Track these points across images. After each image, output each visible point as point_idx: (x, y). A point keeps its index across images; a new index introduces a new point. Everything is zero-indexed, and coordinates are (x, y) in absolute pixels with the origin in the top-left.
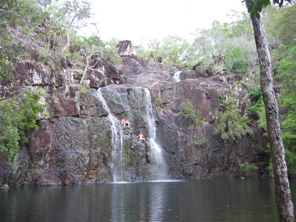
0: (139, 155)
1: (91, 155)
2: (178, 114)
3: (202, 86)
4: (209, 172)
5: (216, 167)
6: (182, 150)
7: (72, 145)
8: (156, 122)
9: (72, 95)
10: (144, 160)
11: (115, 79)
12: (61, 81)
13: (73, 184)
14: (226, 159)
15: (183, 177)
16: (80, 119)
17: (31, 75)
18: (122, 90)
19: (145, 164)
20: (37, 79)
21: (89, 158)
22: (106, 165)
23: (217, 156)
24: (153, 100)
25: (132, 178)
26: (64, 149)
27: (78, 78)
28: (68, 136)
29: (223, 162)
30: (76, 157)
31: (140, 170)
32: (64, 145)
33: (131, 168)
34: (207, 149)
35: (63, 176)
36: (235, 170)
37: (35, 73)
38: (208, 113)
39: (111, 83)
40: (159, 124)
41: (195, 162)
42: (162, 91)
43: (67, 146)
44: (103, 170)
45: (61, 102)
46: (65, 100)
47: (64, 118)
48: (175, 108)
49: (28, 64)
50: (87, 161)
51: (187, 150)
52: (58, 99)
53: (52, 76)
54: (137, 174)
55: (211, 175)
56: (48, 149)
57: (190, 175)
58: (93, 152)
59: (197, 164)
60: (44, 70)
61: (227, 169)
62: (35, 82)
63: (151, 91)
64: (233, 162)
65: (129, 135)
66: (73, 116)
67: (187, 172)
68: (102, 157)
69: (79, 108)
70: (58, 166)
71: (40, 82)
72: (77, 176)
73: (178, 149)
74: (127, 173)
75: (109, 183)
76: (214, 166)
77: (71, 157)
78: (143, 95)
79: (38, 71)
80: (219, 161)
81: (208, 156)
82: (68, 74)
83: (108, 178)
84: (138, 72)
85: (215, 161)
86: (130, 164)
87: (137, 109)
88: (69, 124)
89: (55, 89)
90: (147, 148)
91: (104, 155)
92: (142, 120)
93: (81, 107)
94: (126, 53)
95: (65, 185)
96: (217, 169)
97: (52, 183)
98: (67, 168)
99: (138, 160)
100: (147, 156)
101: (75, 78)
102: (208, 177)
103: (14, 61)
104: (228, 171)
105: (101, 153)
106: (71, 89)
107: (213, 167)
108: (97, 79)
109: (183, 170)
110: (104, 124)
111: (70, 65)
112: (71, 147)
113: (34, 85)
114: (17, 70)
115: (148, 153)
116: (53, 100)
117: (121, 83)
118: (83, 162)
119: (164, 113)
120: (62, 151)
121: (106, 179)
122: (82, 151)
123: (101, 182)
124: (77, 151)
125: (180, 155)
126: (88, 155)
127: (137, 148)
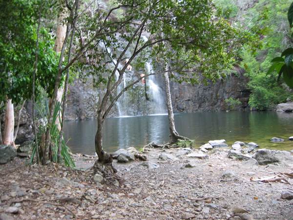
0: (139, 94)
1: (100, 95)
4: (200, 106)
5: (206, 102)
6: (176, 89)
7: (84, 88)
10: (144, 98)
13: (87, 119)
14: (214, 96)
15: (178, 111)
19: (145, 101)
21: (98, 98)
23: (207, 93)
25: (134, 113)
26: (78, 92)
29: (212, 98)
30: (88, 98)
31: (141, 106)
32: (78, 88)
33: (133, 105)
34: (198, 87)
35: (79, 113)
36: (222, 105)
41: (187, 99)
43: (80, 88)
50: (97, 100)
51: (181, 88)
54: (139, 109)
55: (201, 109)
57: (183, 110)
58: (101, 93)
59: (189, 100)
61: (215, 104)
64: (221, 97)
65: (131, 78)
67: (181, 107)
70: (75, 105)
72: (90, 113)
73: (173, 88)
74: (130, 109)
75: (115, 117)
76: (204, 102)
77: (84, 98)
80: (208, 98)
81: (198, 93)
83: (115, 113)
85: (204, 97)
86: (132, 102)
90: (146, 88)
91: (111, 95)
95: (80, 120)
96: (207, 104)
97: (70, 119)
98: (82, 106)
99: (139, 98)
100: (146, 95)
102: (199, 111)
104: (216, 106)
109: (177, 106)
112: (84, 90)
115: (147, 92)
118: (94, 101)
120: (77, 93)
121: (113, 114)
122: (92, 92)
123: (110, 116)
124: (89, 92)
125: (174, 93)
126: (98, 95)
127: (137, 88)
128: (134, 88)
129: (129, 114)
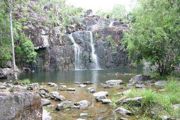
0: (86, 59)
2: (105, 42)
3: (116, 29)
6: (106, 57)
8: (95, 45)
9: (58, 37)
10: (88, 61)
11: (80, 29)
12: (54, 32)
13: (58, 70)
14: (126, 61)
15: (106, 68)
16: (62, 46)
17: (41, 31)
18: (81, 33)
19: (89, 63)
20: (43, 32)
21: (65, 61)
22: (72, 63)
24: (94, 36)
25: (83, 68)
27: (62, 30)
31: (86, 65)
32: (55, 56)
33: (83, 64)
35: (55, 68)
37: (43, 30)
38: (118, 41)
39: (78, 30)
40: (96, 46)
42: (97, 32)
44: (71, 65)
45: (54, 40)
46: (56, 39)
47: (55, 46)
48: (103, 40)
49: (40, 27)
50: (64, 62)
51: (108, 57)
52: (52, 39)
53: (50, 30)
54: (85, 67)
55: (119, 67)
56: (49, 58)
57: (109, 67)
60: (46, 29)
61: (126, 65)
62: (43, 34)
63: (93, 33)
64: (129, 61)
68: (71, 60)
69: (61, 42)
71: (45, 33)
74: (81, 66)
76: (120, 63)
78: (89, 35)
79: (44, 30)
80: (122, 61)
81: (117, 59)
82: (57, 29)
84: (94, 23)
87: (87, 41)
88: (57, 48)
89: (51, 35)
90: (90, 57)
91: (72, 59)
92: (89, 45)
93: (62, 41)
94: (90, 15)
95: (55, 71)
96: (122, 64)
97: (51, 70)
98: (56, 64)
99: (85, 61)
100: (90, 60)
101: (60, 30)
103: (35, 26)
105: (70, 59)
106: (58, 35)
108: (70, 30)
109: (106, 65)
110: (72, 47)
111: (58, 25)
112: (58, 57)
113: (43, 35)
114: (36, 30)
115: (90, 58)
116: (50, 40)
117: (83, 30)
118: (62, 62)
119: (99, 42)
120: (54, 58)
121: (72, 69)
122: (62, 58)
123: (70, 69)
124: (60, 58)
125: (105, 59)
126: (65, 59)
127: (85, 56)
128: (83, 56)
129: (80, 69)
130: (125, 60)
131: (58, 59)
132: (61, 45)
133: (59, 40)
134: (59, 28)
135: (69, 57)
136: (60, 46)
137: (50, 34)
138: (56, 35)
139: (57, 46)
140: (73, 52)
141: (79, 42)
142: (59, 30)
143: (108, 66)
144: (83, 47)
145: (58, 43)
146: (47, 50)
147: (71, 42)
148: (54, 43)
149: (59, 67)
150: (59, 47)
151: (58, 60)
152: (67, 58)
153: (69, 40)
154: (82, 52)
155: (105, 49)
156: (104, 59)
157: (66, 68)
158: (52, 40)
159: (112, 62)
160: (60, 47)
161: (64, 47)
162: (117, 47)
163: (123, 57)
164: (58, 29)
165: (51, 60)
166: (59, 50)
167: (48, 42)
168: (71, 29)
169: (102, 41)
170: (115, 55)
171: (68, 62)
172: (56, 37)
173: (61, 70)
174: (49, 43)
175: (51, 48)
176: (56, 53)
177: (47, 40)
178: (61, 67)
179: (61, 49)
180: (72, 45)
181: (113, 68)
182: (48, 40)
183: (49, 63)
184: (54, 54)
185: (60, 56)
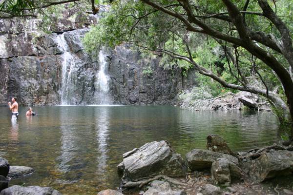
1: (42, 84)
4: (155, 99)
5: (162, 95)
6: (130, 80)
7: (26, 77)
8: (108, 57)
9: (30, 38)
10: (90, 88)
11: (86, 25)
12: (20, 29)
14: (172, 89)
15: (129, 103)
16: (37, 57)
18: (83, 33)
19: (91, 91)
22: (55, 92)
25: (76, 103)
27: (40, 25)
28: (24, 70)
30: (28, 86)
31: (86, 96)
32: (18, 77)
33: (77, 95)
34: (153, 79)
39: (81, 27)
40: (111, 59)
41: (142, 91)
43: (21, 77)
44: (53, 96)
45: (20, 45)
46: (23, 44)
47: (21, 57)
48: (128, 45)
50: (38, 89)
51: (136, 80)
52: (17, 43)
53: (11, 26)
55: (157, 102)
56: (6, 80)
57: (135, 102)
61: (173, 98)
66: (30, 55)
68: (52, 86)
69: (35, 49)
73: (127, 80)
75: (57, 105)
80: (165, 91)
82: (30, 24)
83: (56, 102)
85: (161, 90)
88: (24, 62)
89: (15, 35)
90: (94, 79)
91: (55, 84)
93: (37, 48)
96: (164, 97)
99: (84, 87)
100: (93, 86)
101: (37, 26)
102: (155, 104)
104: (174, 100)
105: (52, 82)
106: (29, 35)
107: (159, 95)
108: (61, 25)
109: (129, 97)
110: (57, 60)
112: (25, 79)
116: (11, 45)
118: (34, 89)
119: (118, 50)
120: (15, 81)
121: (55, 103)
122: (34, 81)
123: (50, 104)
124: (30, 81)
125: (128, 85)
126: (39, 84)
127: (83, 79)
128: (79, 78)
130: (170, 88)
131: (24, 84)
132: (34, 55)
133: (30, 45)
134: (35, 22)
135: (50, 80)
136: (30, 57)
137: (11, 33)
138: (26, 36)
139: (26, 56)
140: (60, 68)
141: (77, 49)
142: (35, 25)
143: (132, 99)
144: (83, 59)
145: (27, 51)
146: (3, 64)
147: (57, 50)
148: (20, 50)
149: (25, 99)
150: (28, 59)
151: (23, 86)
152: (45, 81)
153: (53, 46)
154: (77, 69)
155: (128, 65)
156: (126, 84)
157: (41, 100)
158: (15, 45)
159: (144, 92)
160: (31, 60)
161: (41, 60)
162: (154, 60)
163: (166, 81)
164: (33, 25)
165: (9, 83)
166: (27, 65)
167: (6, 48)
168: (63, 25)
169: (124, 48)
170: (149, 77)
171: (45, 90)
172: (25, 38)
173: (29, 105)
174: (8, 51)
175: (11, 61)
176: (22, 71)
177: (4, 44)
178: (29, 100)
179: (32, 62)
180: (58, 56)
181: (143, 104)
182: (7, 45)
183: (5, 90)
184: (17, 72)
185: (30, 76)
